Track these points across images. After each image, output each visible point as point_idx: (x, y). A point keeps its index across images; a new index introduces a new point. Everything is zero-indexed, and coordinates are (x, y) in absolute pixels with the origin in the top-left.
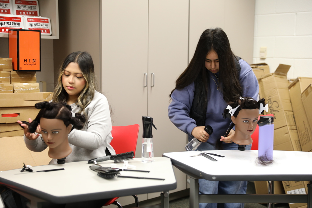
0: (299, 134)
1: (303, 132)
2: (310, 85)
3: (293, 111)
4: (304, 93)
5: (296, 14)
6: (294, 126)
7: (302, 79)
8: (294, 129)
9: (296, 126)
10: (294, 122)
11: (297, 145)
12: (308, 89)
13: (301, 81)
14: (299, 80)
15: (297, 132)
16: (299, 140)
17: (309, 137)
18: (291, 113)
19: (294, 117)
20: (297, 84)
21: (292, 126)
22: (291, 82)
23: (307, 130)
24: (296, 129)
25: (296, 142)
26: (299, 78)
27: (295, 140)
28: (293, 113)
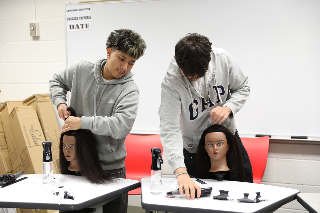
0: (10, 153)
1: (12, 151)
2: (14, 108)
3: (4, 132)
4: (11, 115)
5: (4, 43)
6: (5, 145)
7: (9, 103)
8: (5, 149)
9: (7, 145)
10: (5, 142)
11: (8, 163)
12: (13, 112)
13: (9, 105)
14: (7, 104)
15: (8, 151)
16: (10, 158)
17: (17, 155)
18: (3, 134)
19: (5, 138)
20: (6, 108)
21: (3, 146)
22: (2, 105)
23: (15, 149)
24: (7, 148)
25: (7, 161)
26: (7, 102)
27: (6, 159)
28: (4, 134)
